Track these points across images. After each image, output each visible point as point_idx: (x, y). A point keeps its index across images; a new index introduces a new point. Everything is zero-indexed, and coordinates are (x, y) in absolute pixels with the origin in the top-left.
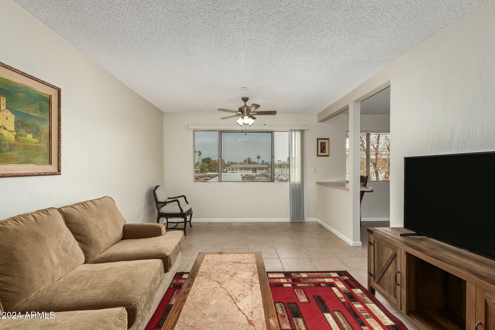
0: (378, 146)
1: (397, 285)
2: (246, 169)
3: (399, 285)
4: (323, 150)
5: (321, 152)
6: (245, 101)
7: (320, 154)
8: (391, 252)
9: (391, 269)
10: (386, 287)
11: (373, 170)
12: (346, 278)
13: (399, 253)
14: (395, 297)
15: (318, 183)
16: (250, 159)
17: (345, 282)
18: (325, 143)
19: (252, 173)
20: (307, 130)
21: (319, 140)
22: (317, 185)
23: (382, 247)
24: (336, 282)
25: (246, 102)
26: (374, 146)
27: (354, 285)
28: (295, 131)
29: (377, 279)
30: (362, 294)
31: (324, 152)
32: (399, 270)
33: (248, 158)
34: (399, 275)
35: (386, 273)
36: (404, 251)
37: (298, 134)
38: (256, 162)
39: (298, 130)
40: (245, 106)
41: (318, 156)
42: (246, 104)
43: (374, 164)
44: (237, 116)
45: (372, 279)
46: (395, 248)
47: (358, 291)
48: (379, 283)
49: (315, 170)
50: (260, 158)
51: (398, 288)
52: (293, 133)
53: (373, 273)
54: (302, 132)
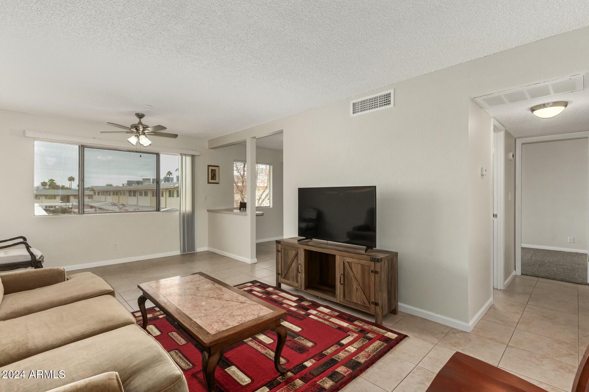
0: (244, 174)
1: (298, 273)
2: (48, 197)
3: (299, 273)
4: (213, 177)
5: (212, 179)
6: (139, 118)
7: (210, 181)
8: (294, 253)
9: (294, 265)
10: (290, 278)
11: (240, 197)
12: (258, 284)
13: (299, 252)
14: (297, 282)
15: (208, 211)
16: (54, 182)
17: (259, 286)
18: (215, 170)
19: (61, 203)
20: (198, 156)
21: (209, 167)
22: (207, 212)
23: (287, 251)
24: (253, 289)
25: (142, 119)
26: (240, 173)
27: (266, 287)
28: (186, 155)
29: (283, 276)
30: (274, 290)
31: (214, 180)
32: (300, 262)
33: (50, 180)
34: (300, 266)
35: (290, 268)
36: (303, 249)
37: (189, 159)
38: (66, 186)
39: (189, 155)
40: (140, 123)
41: (209, 183)
42: (141, 121)
43: (241, 191)
44: (126, 133)
45: (280, 277)
46: (297, 249)
47: (270, 289)
48: (285, 278)
49: (206, 198)
50: (73, 181)
51: (299, 274)
52: (184, 157)
53: (280, 272)
54: (193, 157)
